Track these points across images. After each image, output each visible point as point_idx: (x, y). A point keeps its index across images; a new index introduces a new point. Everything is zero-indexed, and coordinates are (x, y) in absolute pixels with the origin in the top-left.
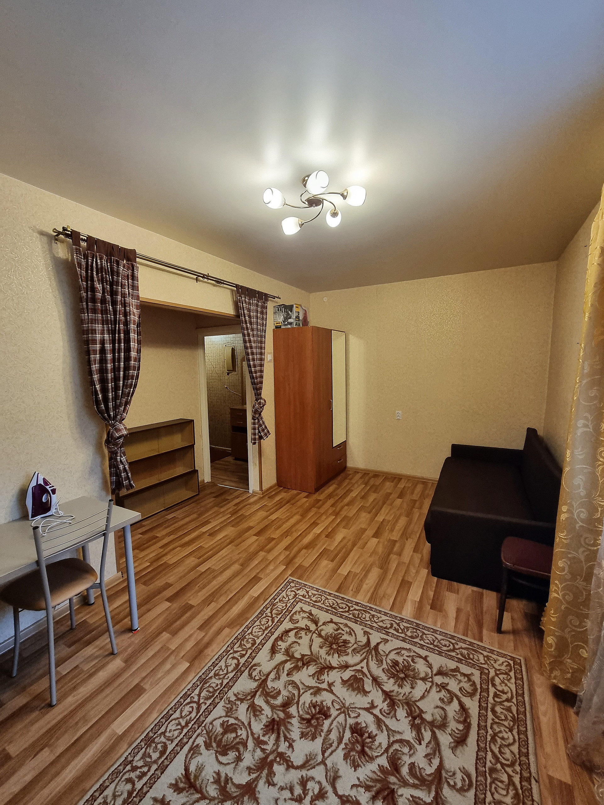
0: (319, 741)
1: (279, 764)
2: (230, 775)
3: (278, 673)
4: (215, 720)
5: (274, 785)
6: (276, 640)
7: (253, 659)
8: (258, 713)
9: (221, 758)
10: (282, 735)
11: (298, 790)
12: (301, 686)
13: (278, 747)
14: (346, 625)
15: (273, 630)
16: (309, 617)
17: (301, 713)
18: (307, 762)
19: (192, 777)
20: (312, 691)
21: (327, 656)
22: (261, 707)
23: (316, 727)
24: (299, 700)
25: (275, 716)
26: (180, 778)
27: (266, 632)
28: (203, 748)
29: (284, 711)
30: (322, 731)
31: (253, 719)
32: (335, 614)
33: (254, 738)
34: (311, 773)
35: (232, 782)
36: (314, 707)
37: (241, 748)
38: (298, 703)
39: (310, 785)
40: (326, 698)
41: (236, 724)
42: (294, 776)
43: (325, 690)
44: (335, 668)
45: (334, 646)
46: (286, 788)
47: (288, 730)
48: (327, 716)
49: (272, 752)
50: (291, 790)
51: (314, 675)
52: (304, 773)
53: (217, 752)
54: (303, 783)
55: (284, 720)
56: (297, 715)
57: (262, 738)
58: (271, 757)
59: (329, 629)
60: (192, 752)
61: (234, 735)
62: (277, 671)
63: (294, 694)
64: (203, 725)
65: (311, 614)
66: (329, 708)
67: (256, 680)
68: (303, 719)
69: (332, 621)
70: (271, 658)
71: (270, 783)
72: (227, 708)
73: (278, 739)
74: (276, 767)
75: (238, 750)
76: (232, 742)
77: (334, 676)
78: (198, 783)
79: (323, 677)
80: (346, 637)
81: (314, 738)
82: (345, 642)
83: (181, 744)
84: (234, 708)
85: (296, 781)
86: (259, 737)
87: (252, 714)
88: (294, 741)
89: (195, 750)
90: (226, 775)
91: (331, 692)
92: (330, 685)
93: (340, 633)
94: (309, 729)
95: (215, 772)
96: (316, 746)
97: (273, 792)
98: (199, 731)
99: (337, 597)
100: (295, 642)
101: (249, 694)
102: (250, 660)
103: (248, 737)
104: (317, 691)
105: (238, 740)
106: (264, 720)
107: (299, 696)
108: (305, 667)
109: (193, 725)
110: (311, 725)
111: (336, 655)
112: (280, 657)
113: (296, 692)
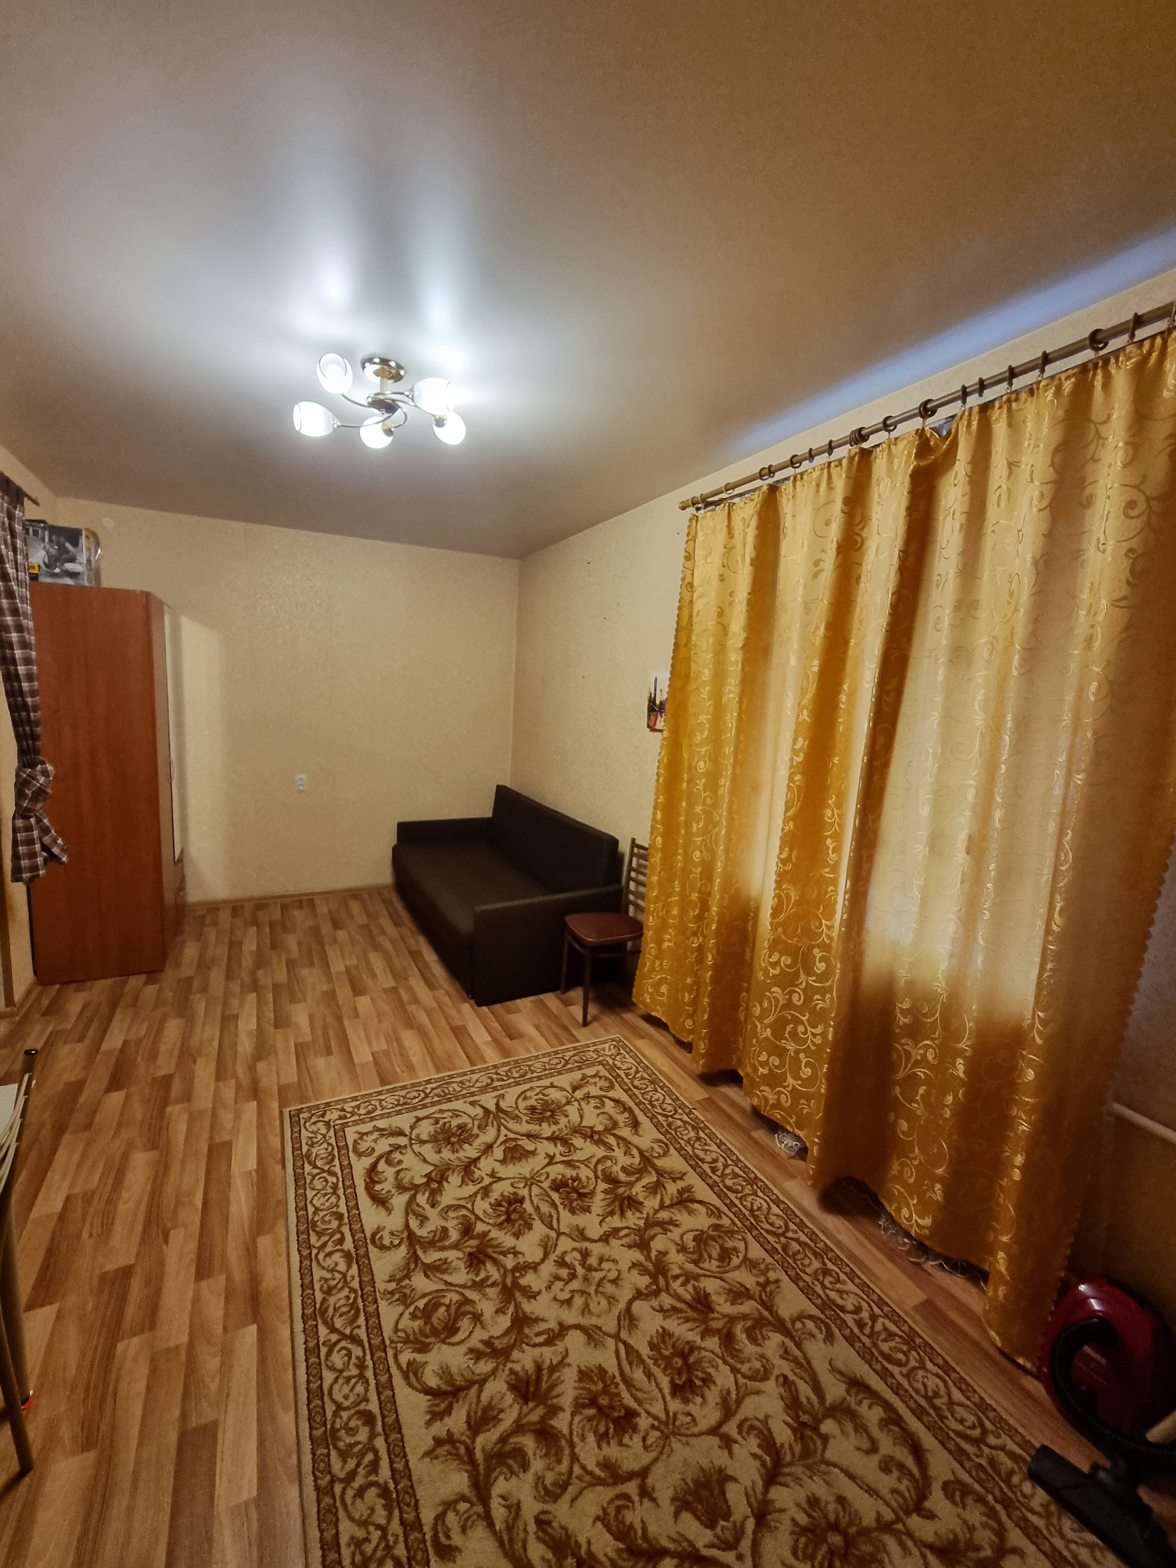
0: (537, 1224)
1: (522, 1276)
2: (485, 1336)
3: (417, 1215)
4: (397, 1322)
5: (539, 1293)
6: (369, 1188)
7: (363, 1231)
8: (445, 1266)
9: (455, 1339)
10: (495, 1255)
11: (564, 1273)
12: (462, 1203)
13: (504, 1267)
14: (441, 1111)
15: (348, 1183)
16: (382, 1135)
17: (491, 1221)
18: (545, 1248)
19: (444, 1387)
20: (479, 1197)
21: (456, 1155)
22: (440, 1260)
23: (521, 1217)
24: (476, 1215)
25: (469, 1250)
26: (432, 1406)
27: (341, 1192)
28: (420, 1358)
29: (472, 1238)
30: (530, 1215)
31: (446, 1277)
32: (415, 1109)
33: (470, 1287)
34: (559, 1251)
35: (498, 1338)
36: (500, 1205)
37: (469, 1308)
38: (478, 1218)
39: (568, 1259)
40: (502, 1189)
41: (430, 1300)
42: (548, 1269)
43: (491, 1184)
44: (479, 1158)
45: (453, 1140)
46: (552, 1283)
47: (499, 1246)
48: (521, 1201)
49: (505, 1276)
50: (557, 1278)
51: (463, 1182)
52: (553, 1257)
53: (443, 1342)
54: (561, 1263)
55: (482, 1243)
56: (490, 1227)
57: (478, 1279)
58: (509, 1281)
59: (426, 1129)
60: (411, 1375)
61: (442, 1309)
62: (414, 1214)
63: (464, 1216)
64: (388, 1343)
65: (379, 1130)
66: (515, 1194)
67: (399, 1245)
68: (501, 1224)
69: (419, 1119)
70: (389, 1211)
71: (533, 1296)
72: (398, 1300)
73: (495, 1261)
74: (523, 1282)
75: (465, 1314)
76: (449, 1315)
77: (486, 1165)
78: (459, 1380)
79: (476, 1176)
80: (455, 1122)
81: (530, 1227)
82: (459, 1127)
83: (385, 1387)
84: (407, 1291)
85: (554, 1269)
86: (474, 1281)
87: (438, 1274)
88: (514, 1247)
89: (412, 1372)
90: (481, 1341)
91: (500, 1179)
92: (492, 1175)
93: (445, 1124)
94: (517, 1226)
95: (466, 1354)
96: (539, 1229)
97: (545, 1298)
98: (390, 1353)
99: (395, 1089)
100: (398, 1172)
101: (408, 1264)
102: (359, 1235)
103: (462, 1294)
104: (486, 1191)
105: (453, 1308)
106: (461, 1265)
107: (472, 1212)
108: (445, 1183)
109: (372, 1359)
110: (514, 1222)
111: (466, 1146)
112: (399, 1201)
113: (464, 1212)
